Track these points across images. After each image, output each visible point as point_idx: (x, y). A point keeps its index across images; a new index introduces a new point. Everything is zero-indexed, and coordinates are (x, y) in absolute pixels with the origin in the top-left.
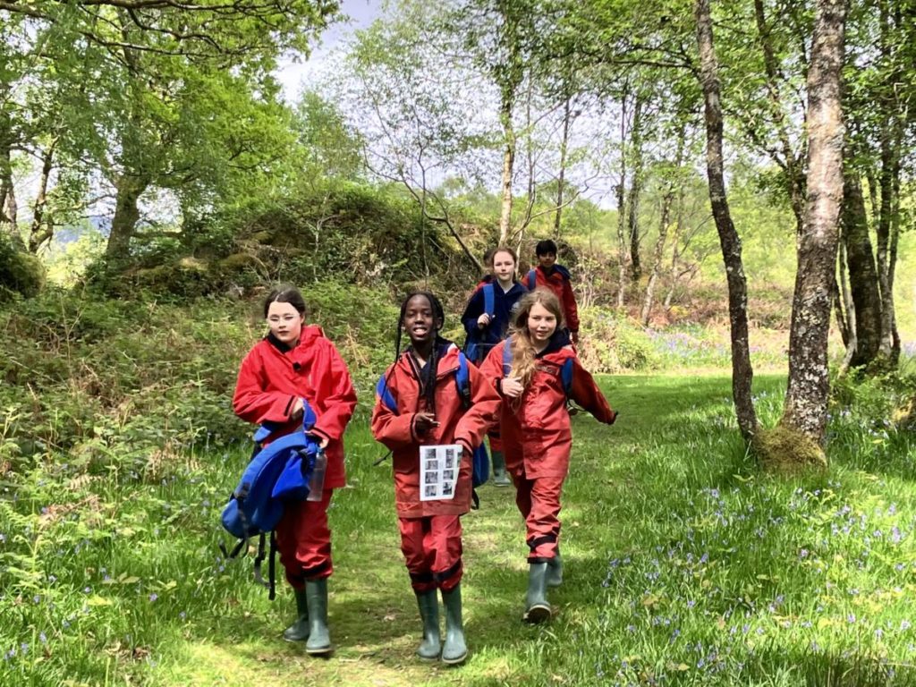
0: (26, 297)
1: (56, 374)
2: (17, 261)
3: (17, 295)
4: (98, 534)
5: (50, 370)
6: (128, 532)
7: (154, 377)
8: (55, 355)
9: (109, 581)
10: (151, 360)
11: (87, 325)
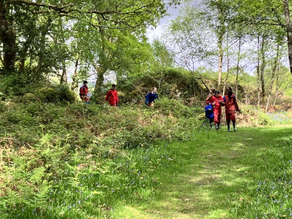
0: (71, 103)
1: (81, 126)
2: (68, 92)
3: (69, 103)
4: (95, 173)
5: (79, 125)
6: (104, 172)
7: (110, 127)
8: (80, 121)
9: (98, 186)
10: (110, 122)
11: (90, 111)
